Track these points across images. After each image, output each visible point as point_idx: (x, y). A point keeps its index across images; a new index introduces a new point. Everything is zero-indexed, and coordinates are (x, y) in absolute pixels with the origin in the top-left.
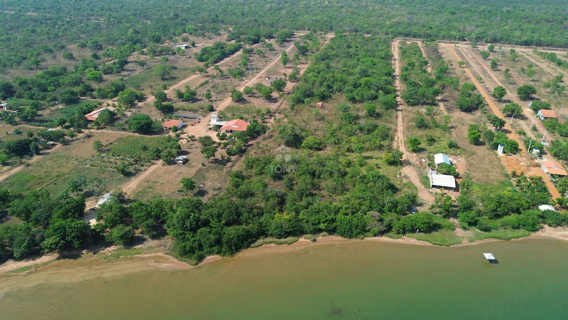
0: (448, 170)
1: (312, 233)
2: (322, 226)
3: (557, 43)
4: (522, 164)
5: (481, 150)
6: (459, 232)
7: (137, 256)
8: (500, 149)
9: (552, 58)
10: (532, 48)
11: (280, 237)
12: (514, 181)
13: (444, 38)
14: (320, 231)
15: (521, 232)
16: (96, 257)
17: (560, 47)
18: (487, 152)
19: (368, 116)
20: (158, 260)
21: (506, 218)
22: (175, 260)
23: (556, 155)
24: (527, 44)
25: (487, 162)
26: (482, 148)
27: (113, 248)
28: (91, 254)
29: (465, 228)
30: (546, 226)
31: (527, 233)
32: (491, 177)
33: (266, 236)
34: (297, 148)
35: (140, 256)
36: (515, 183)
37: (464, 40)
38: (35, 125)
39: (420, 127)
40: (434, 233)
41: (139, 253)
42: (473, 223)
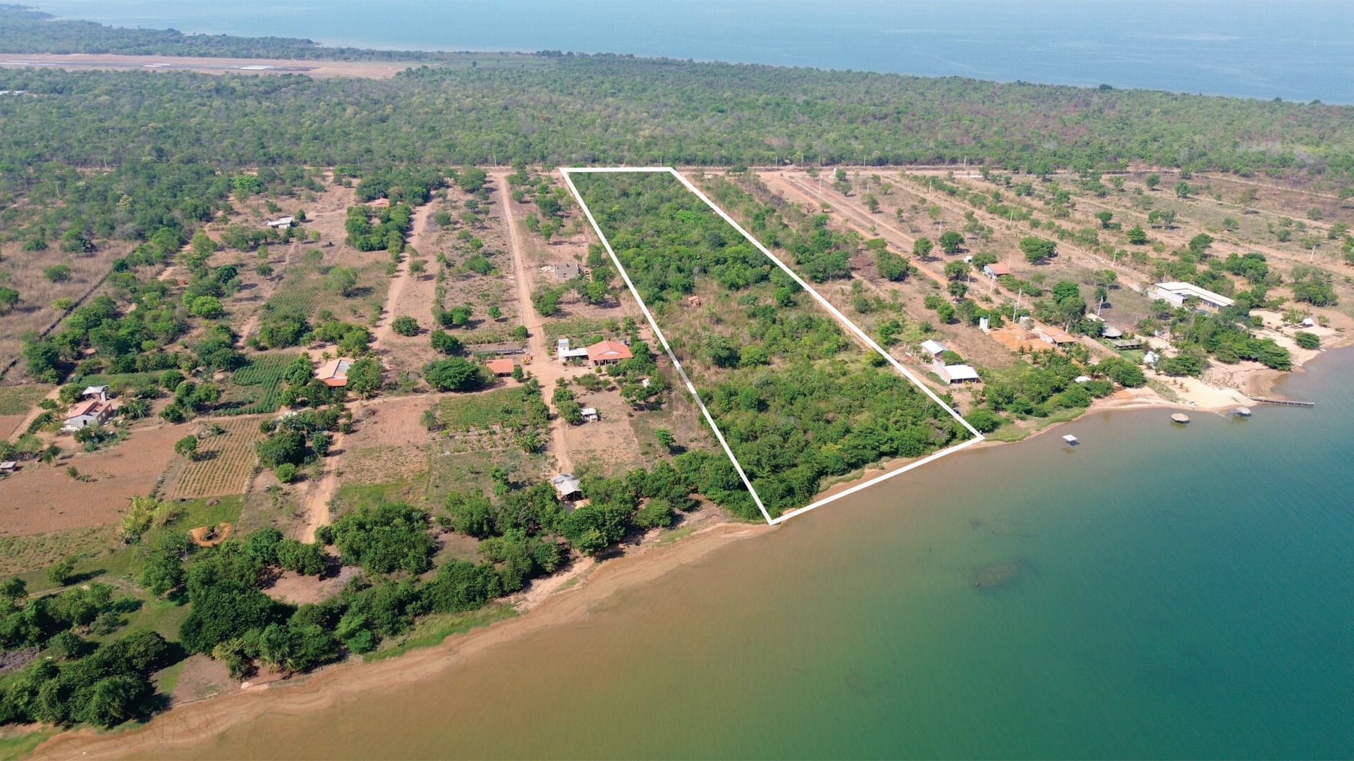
0: (953, 360)
1: (873, 461)
2: (885, 448)
3: (922, 158)
4: (1018, 338)
5: (962, 328)
6: (1018, 422)
7: (695, 533)
8: (984, 324)
9: (938, 185)
10: (889, 169)
11: (844, 472)
12: (1027, 358)
13: (752, 162)
14: (882, 454)
15: (1076, 410)
16: (642, 549)
17: (928, 164)
18: (970, 330)
19: (781, 307)
20: (727, 530)
21: (1051, 400)
22: (747, 525)
23: (1046, 321)
24: (881, 162)
25: (980, 342)
26: (958, 325)
27: (652, 535)
28: (633, 546)
29: (1023, 419)
30: (1093, 399)
31: (1082, 409)
32: (999, 359)
33: (826, 474)
34: (734, 367)
35: (699, 532)
36: (1030, 361)
37: (785, 164)
38: (230, 415)
39: (862, 312)
40: (997, 431)
41: (695, 530)
42: (1029, 412)
